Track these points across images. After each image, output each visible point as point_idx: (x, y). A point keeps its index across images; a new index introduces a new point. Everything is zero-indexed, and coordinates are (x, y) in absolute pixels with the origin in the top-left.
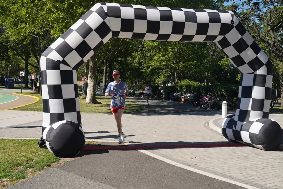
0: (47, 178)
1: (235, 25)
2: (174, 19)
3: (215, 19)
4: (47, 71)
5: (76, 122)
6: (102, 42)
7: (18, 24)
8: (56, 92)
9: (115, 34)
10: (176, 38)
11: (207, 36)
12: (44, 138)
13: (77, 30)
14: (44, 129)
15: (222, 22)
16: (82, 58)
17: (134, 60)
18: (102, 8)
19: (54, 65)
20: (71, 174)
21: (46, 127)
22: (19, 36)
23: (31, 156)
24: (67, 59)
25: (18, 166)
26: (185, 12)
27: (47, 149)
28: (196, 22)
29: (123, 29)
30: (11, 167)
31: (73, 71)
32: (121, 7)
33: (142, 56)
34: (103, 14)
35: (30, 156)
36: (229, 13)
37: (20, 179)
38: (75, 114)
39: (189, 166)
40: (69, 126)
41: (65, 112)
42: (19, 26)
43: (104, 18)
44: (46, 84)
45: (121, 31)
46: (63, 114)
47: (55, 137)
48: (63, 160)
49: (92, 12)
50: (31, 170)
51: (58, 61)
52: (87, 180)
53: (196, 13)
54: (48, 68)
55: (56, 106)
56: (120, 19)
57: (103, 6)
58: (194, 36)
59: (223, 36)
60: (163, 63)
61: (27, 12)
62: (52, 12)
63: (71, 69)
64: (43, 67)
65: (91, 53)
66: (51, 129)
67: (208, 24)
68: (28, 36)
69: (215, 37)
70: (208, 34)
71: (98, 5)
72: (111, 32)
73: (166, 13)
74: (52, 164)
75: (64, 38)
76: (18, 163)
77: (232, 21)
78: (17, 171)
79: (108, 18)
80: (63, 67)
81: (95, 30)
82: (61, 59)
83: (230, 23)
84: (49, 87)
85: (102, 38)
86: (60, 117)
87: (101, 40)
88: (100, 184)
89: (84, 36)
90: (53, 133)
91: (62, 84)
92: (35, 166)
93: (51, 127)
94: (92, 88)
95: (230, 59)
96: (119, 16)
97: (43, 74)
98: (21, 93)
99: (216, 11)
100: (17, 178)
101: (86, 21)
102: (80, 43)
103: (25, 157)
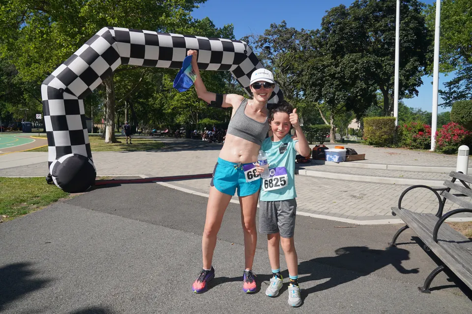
0: (51, 212)
1: (248, 55)
2: (188, 45)
3: (229, 48)
4: (49, 101)
5: (86, 155)
6: (110, 69)
7: (31, 64)
8: (60, 123)
9: (125, 60)
11: (222, 65)
12: (51, 174)
13: (81, 56)
14: (50, 163)
15: (235, 51)
16: (89, 86)
17: (156, 101)
18: (110, 32)
19: (56, 94)
20: (78, 207)
21: (52, 162)
22: (32, 77)
23: (38, 192)
24: (69, 87)
25: (20, 203)
26: (199, 40)
27: (55, 185)
28: (210, 49)
30: (13, 204)
31: (79, 100)
32: (130, 32)
33: (163, 97)
34: (110, 39)
35: (36, 193)
36: (242, 43)
37: (21, 214)
38: (84, 146)
40: (77, 159)
41: (72, 145)
42: (33, 66)
43: (111, 44)
44: (49, 115)
45: (131, 57)
46: (70, 147)
47: (61, 171)
48: (72, 195)
49: (98, 36)
50: (35, 206)
51: (60, 89)
52: (94, 211)
53: (210, 41)
54: (50, 97)
55: (61, 138)
56: (129, 45)
57: (110, 30)
58: (209, 64)
59: (237, 65)
60: (184, 102)
62: (62, 46)
63: (77, 99)
64: (45, 96)
65: (98, 82)
66: (58, 163)
67: (222, 52)
68: (42, 76)
69: (229, 66)
70: (222, 63)
71: (105, 30)
72: (120, 59)
73: (179, 40)
74: (59, 200)
75: (67, 64)
76: (21, 200)
77: (245, 51)
78: (19, 207)
79: (116, 42)
80: (67, 96)
81: (102, 55)
82: (63, 86)
83: (243, 52)
84: (53, 118)
85: (110, 64)
86: (67, 150)
87: (109, 66)
88: (109, 215)
89: (90, 62)
90: (60, 167)
91: (66, 114)
92: (40, 202)
93: (58, 161)
94: (111, 127)
95: (244, 89)
96: (128, 41)
97: (45, 104)
98: (39, 136)
99: (230, 41)
100: (17, 214)
101: (91, 46)
102: (85, 69)
103: (30, 194)
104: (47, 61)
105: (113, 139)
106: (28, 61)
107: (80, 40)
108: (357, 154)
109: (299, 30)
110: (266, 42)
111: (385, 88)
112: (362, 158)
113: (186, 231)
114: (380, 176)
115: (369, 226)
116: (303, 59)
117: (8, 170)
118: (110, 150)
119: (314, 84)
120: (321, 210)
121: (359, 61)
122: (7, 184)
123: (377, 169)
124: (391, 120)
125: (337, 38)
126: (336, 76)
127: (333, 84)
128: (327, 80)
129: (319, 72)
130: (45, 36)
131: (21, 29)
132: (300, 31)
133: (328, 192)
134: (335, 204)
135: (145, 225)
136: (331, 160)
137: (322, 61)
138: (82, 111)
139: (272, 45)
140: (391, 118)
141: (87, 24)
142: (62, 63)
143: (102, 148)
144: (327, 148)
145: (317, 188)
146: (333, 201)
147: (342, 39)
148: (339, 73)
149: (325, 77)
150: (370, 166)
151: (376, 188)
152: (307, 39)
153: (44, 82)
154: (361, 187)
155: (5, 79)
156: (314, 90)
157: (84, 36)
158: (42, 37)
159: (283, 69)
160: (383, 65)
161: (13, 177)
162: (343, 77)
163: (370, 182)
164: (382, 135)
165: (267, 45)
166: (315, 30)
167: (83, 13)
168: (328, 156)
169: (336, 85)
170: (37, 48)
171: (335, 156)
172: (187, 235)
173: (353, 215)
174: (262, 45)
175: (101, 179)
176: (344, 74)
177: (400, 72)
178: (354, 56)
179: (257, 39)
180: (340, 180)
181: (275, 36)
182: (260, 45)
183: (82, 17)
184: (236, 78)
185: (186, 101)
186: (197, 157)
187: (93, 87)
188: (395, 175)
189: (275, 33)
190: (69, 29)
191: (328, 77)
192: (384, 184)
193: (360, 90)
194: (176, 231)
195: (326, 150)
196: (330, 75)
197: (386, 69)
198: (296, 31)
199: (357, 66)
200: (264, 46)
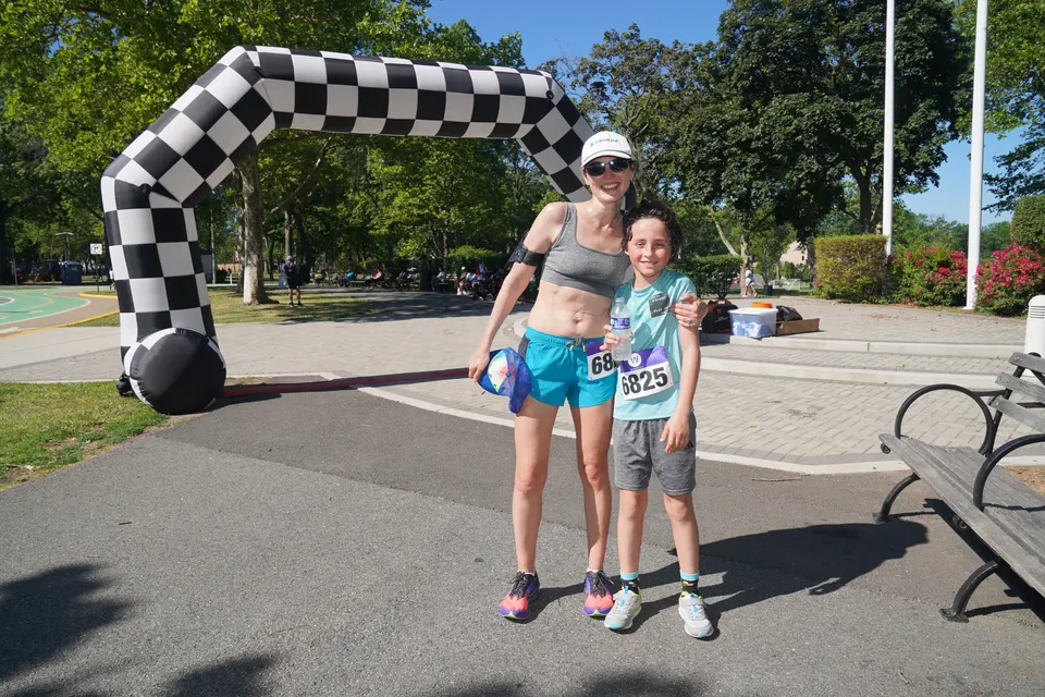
0: (129, 457)
1: (555, 101)
2: (421, 84)
3: (512, 87)
4: (119, 212)
5: (202, 330)
6: (250, 139)
7: (77, 134)
8: (145, 261)
9: (283, 119)
10: (427, 129)
11: (498, 125)
12: (128, 374)
13: (186, 112)
14: (124, 351)
15: (528, 94)
16: (205, 178)
17: (352, 209)
18: (248, 57)
19: (135, 197)
20: (188, 445)
21: (129, 348)
22: (79, 161)
23: (99, 414)
24: (162, 181)
25: (63, 438)
26: (446, 71)
27: (137, 397)
28: (472, 92)
29: (300, 108)
30: (47, 441)
31: (185, 210)
32: (293, 56)
33: (369, 199)
34: (248, 71)
35: (96, 415)
36: (541, 75)
37: (65, 463)
38: (197, 311)
39: (468, 409)
41: (171, 308)
42: (80, 137)
43: (252, 82)
44: (120, 243)
45: (295, 112)
46: (168, 313)
47: (150, 367)
48: (175, 419)
49: (223, 67)
50: (95, 444)
51: (143, 185)
52: (225, 454)
53: (470, 71)
54: (121, 204)
55: (148, 296)
56: (291, 85)
57: (250, 53)
58: (468, 124)
59: (532, 126)
60: (415, 211)
61: (83, 94)
62: (143, 91)
63: (178, 205)
64: (109, 202)
65: (226, 169)
66: (142, 350)
67: (498, 96)
68: (101, 159)
69: (514, 128)
70: (499, 121)
71: (237, 52)
72: (271, 119)
73: (402, 72)
74: (146, 430)
75: (156, 130)
76: (65, 432)
77: (549, 93)
78: (59, 448)
79: (263, 79)
80: (157, 201)
81: (231, 110)
82: (150, 180)
83: (545, 96)
84: (127, 249)
85: (251, 128)
86: (161, 320)
87: (248, 133)
88: (258, 461)
89: (206, 124)
90: (146, 360)
91: (158, 241)
92: (104, 436)
93: (141, 346)
94: (255, 269)
95: (549, 178)
96: (290, 77)
97: (110, 222)
98: (98, 292)
99: (516, 71)
100: (57, 463)
101: (208, 89)
102: (197, 140)
103: (83, 419)
104: (111, 125)
105: (261, 296)
106: (70, 126)
107: (182, 75)
108: (801, 318)
109: (669, 45)
110: (595, 72)
111: (863, 171)
112: (812, 327)
113: (425, 494)
114: (854, 368)
115: (829, 477)
116: (676, 109)
117: (35, 367)
118: (255, 321)
119: (702, 165)
120: (722, 444)
121: (805, 111)
122: (33, 399)
123: (846, 352)
124: (877, 242)
125: (753, 60)
126: (753, 145)
127: (745, 164)
128: (731, 155)
129: (713, 136)
130: (103, 68)
131: (51, 56)
132: (671, 46)
133: (739, 404)
134: (755, 430)
135: (336, 482)
136: (742, 332)
137: (721, 113)
138: (192, 235)
139: (607, 78)
140: (877, 236)
141: (195, 39)
142: (143, 130)
143: (236, 315)
144: (735, 308)
145: (712, 395)
146: (750, 424)
147: (766, 61)
148: (758, 138)
149: (725, 148)
150: (829, 345)
151: (846, 393)
152: (686, 64)
153: (106, 172)
154: (811, 392)
155: (21, 166)
156: (703, 179)
157: (189, 67)
158: (97, 70)
159: (634, 133)
160: (858, 117)
161: (45, 382)
162: (768, 147)
163: (831, 381)
164: (858, 277)
165: (596, 78)
166: (704, 45)
167: (188, 15)
168: (736, 325)
169: (753, 167)
170: (86, 94)
171: (754, 324)
172: (430, 501)
173: (795, 453)
174: (586, 79)
175: (237, 382)
176: (770, 140)
177: (895, 133)
178: (792, 99)
179: (575, 68)
180: (764, 377)
181: (616, 60)
182: (581, 80)
183: (186, 26)
184: (529, 153)
185: (420, 207)
186: (446, 332)
187: (215, 179)
188: (887, 365)
189: (615, 52)
190: (156, 53)
191: (734, 149)
192: (863, 384)
193: (806, 175)
194: (404, 494)
195: (731, 312)
196: (739, 144)
197: (864, 127)
198: (663, 46)
199: (800, 121)
200: (592, 81)
